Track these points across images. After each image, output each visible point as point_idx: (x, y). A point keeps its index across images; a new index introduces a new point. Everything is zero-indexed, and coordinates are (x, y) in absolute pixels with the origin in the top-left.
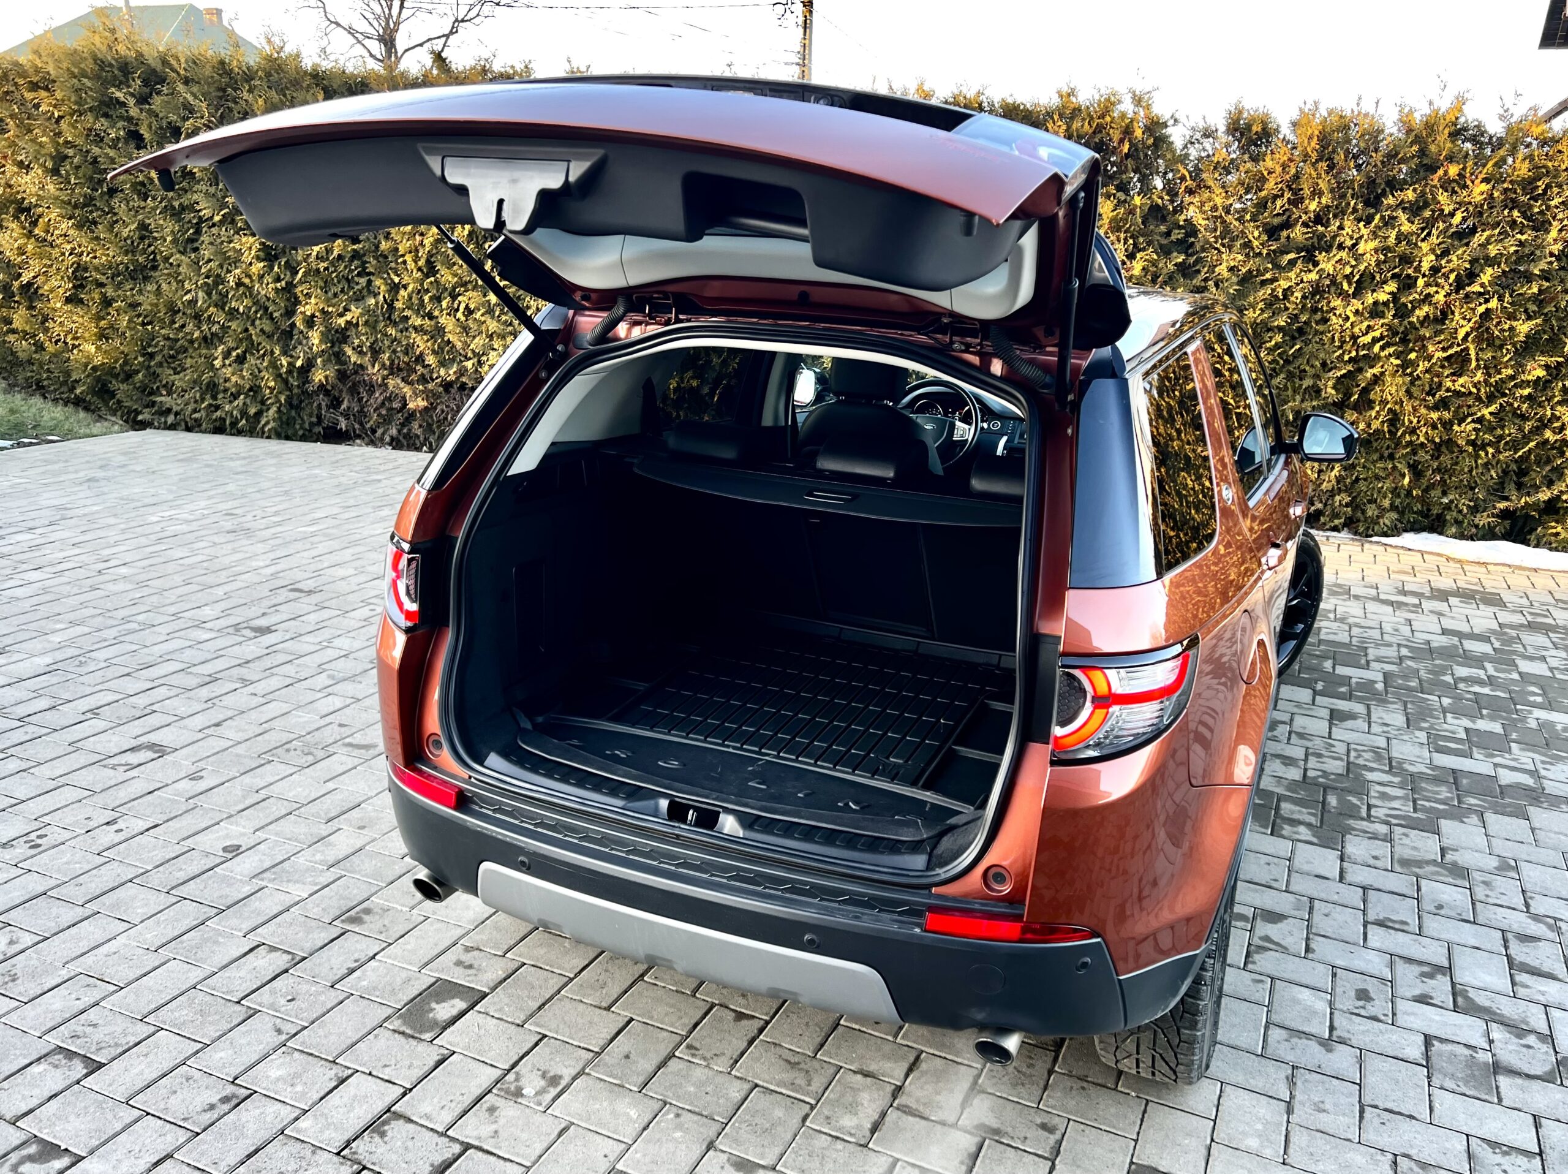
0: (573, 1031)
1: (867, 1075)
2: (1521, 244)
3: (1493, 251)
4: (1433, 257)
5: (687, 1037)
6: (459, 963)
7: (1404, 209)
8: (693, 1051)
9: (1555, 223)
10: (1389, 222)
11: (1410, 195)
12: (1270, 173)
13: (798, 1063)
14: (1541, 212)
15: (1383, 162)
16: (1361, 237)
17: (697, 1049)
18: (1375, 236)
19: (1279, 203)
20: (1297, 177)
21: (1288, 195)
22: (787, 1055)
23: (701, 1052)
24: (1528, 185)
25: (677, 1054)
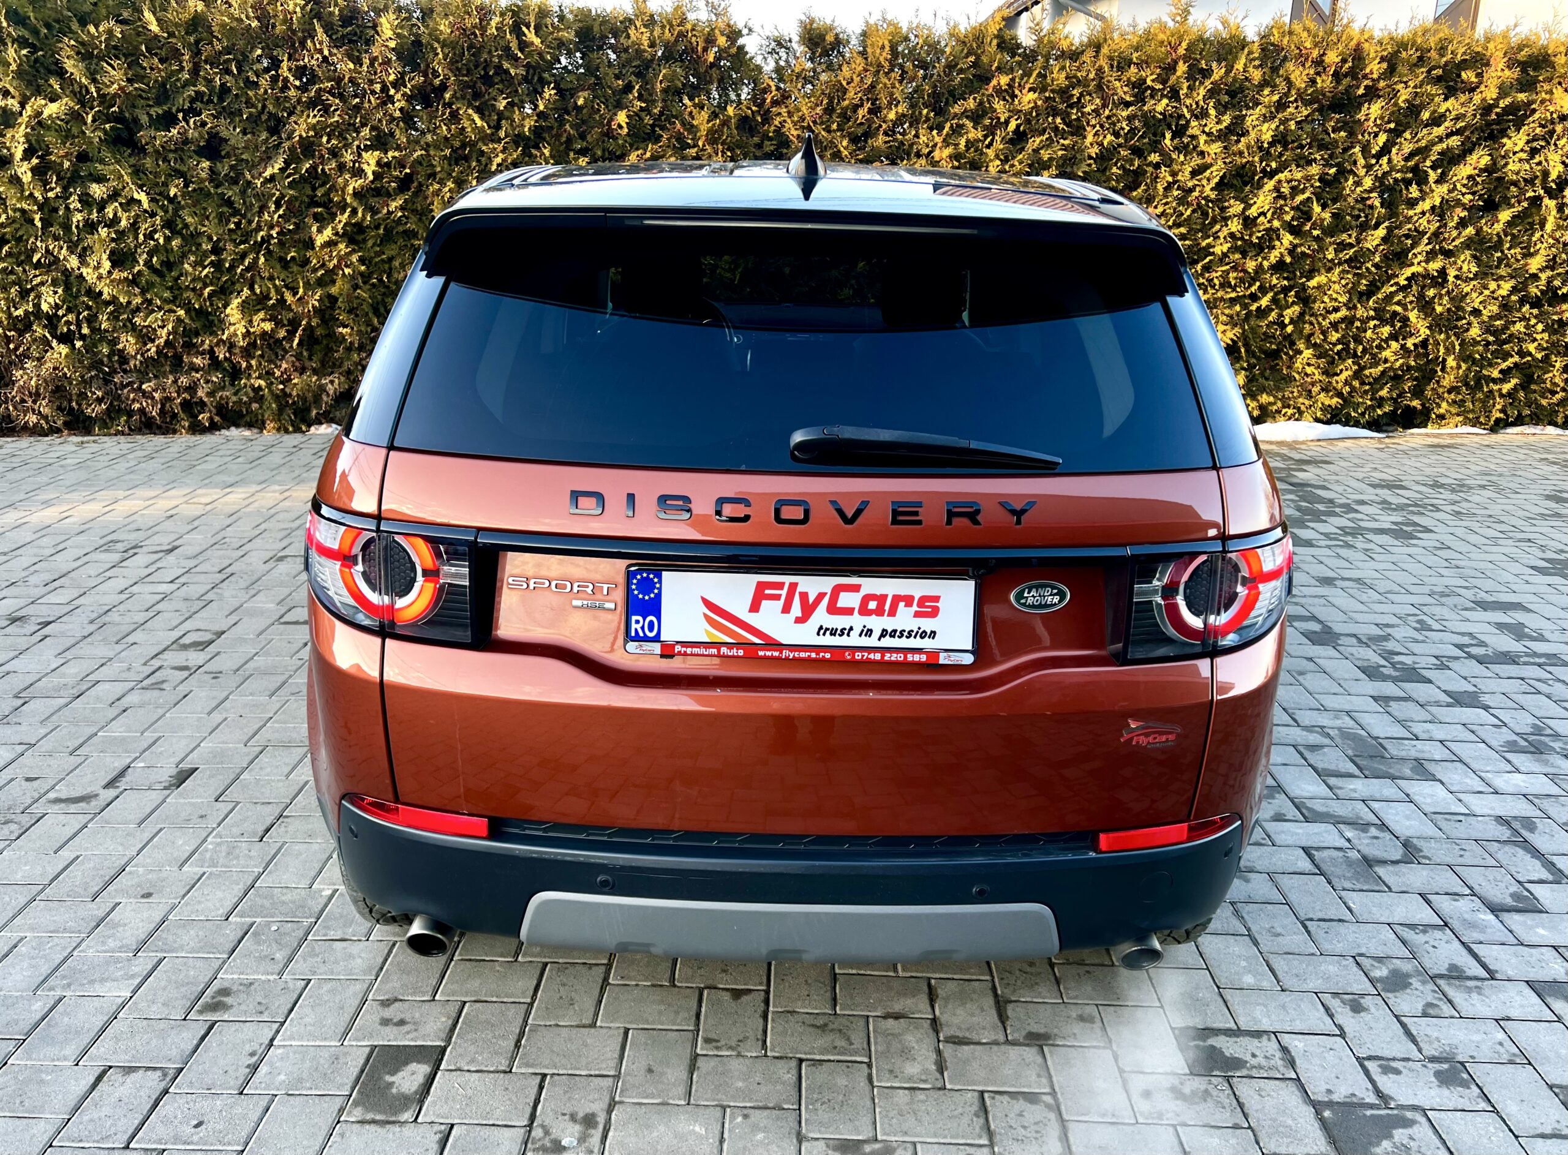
0: (572, 1060)
1: (897, 1017)
2: (1065, 148)
3: (1045, 155)
4: (998, 162)
5: (698, 1031)
6: (385, 1022)
7: (967, 117)
8: (714, 1044)
9: (1088, 129)
10: (957, 130)
11: (971, 104)
12: (848, 83)
13: (826, 1025)
14: (1078, 119)
15: (944, 71)
16: (935, 145)
17: (717, 1041)
18: (946, 143)
19: (861, 112)
20: (873, 86)
21: (868, 105)
22: (809, 1020)
23: (723, 1043)
24: (1064, 93)
25: (699, 1051)
